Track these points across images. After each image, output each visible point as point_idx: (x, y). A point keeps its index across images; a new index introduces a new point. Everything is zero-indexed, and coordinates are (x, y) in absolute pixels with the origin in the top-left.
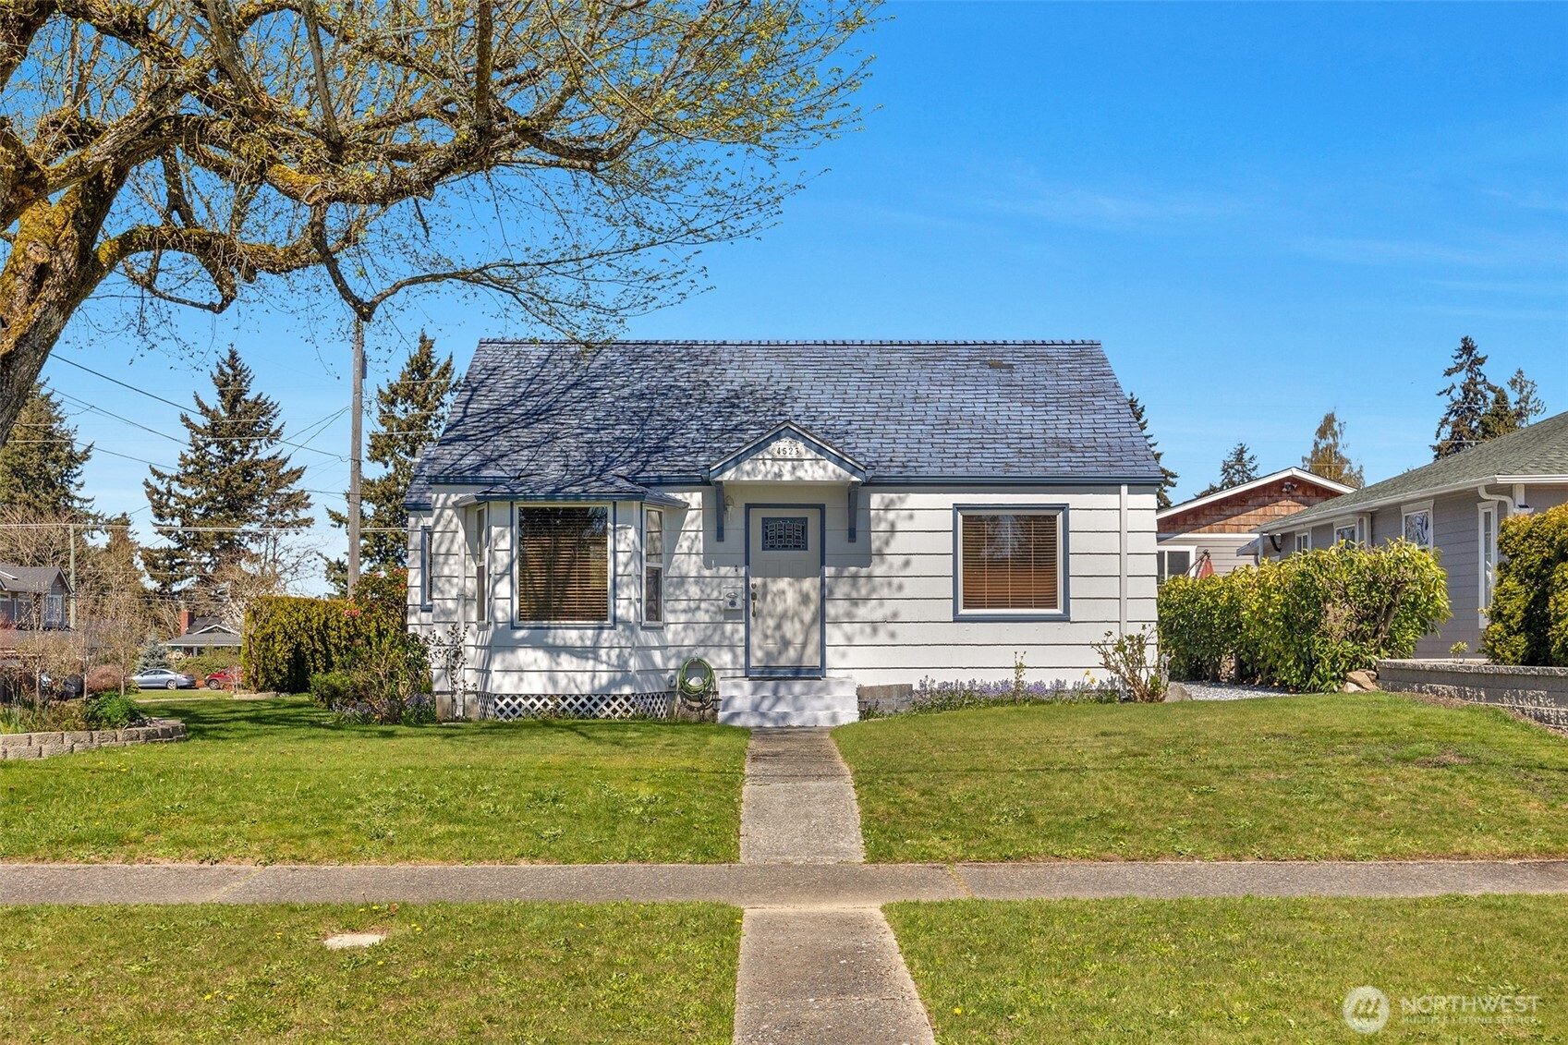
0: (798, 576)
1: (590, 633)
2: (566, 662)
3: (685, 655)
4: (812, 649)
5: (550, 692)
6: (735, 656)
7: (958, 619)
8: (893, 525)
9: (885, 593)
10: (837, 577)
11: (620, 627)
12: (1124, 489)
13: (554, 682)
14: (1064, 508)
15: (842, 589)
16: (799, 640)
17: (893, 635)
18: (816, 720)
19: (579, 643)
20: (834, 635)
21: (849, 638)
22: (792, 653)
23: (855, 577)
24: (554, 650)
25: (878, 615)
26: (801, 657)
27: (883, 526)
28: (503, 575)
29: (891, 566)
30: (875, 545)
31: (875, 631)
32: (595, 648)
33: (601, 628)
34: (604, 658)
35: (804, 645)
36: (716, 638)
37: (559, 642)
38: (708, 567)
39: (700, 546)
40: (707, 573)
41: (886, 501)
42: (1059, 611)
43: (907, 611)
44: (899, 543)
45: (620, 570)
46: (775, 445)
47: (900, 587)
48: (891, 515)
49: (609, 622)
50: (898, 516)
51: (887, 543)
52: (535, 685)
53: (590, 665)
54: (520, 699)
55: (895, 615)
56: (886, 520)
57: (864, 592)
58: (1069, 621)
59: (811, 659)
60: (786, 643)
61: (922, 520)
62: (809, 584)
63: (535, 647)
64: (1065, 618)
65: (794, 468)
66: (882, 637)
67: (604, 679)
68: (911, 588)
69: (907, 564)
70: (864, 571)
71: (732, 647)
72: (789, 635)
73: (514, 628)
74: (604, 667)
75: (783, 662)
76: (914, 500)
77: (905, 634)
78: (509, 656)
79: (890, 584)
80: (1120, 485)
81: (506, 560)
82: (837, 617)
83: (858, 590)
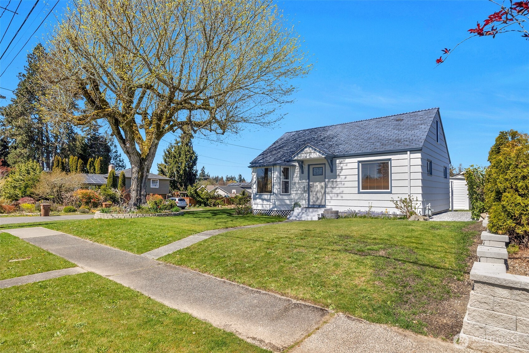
0: (320, 182)
1: (269, 196)
2: (265, 202)
3: (295, 201)
4: (323, 200)
5: (262, 209)
6: (306, 202)
7: (359, 193)
8: (342, 168)
9: (340, 186)
10: (328, 182)
11: (274, 195)
12: (408, 152)
13: (263, 207)
14: (390, 160)
15: (330, 185)
16: (321, 198)
17: (342, 197)
19: (267, 198)
20: (328, 197)
21: (331, 198)
22: (319, 201)
23: (333, 182)
24: (263, 200)
25: (338, 192)
26: (321, 202)
27: (340, 168)
28: (255, 183)
29: (342, 179)
30: (338, 173)
31: (338, 196)
32: (270, 199)
33: (271, 195)
34: (271, 202)
35: (322, 199)
36: (302, 197)
37: (264, 198)
38: (300, 180)
39: (299, 175)
40: (300, 181)
41: (340, 161)
42: (389, 190)
43: (346, 190)
44: (343, 172)
45: (274, 181)
46: (305, 150)
47: (344, 184)
48: (342, 165)
49: (272, 194)
50: (343, 165)
51: (341, 172)
52: (260, 207)
53: (269, 203)
54: (258, 210)
55: (343, 192)
56: (340, 166)
57: (335, 186)
58: (392, 193)
59: (323, 203)
60: (318, 199)
61: (350, 166)
62: (323, 184)
63: (260, 199)
64: (390, 193)
65: (309, 155)
66: (339, 198)
67: (271, 206)
68: (347, 184)
69: (346, 178)
70: (335, 180)
71: (305, 199)
72: (318, 197)
73: (257, 195)
74: (271, 204)
75: (317, 203)
76: (347, 160)
77: (345, 197)
78: (255, 201)
79: (341, 183)
81: (255, 180)
82: (328, 192)
83: (333, 185)
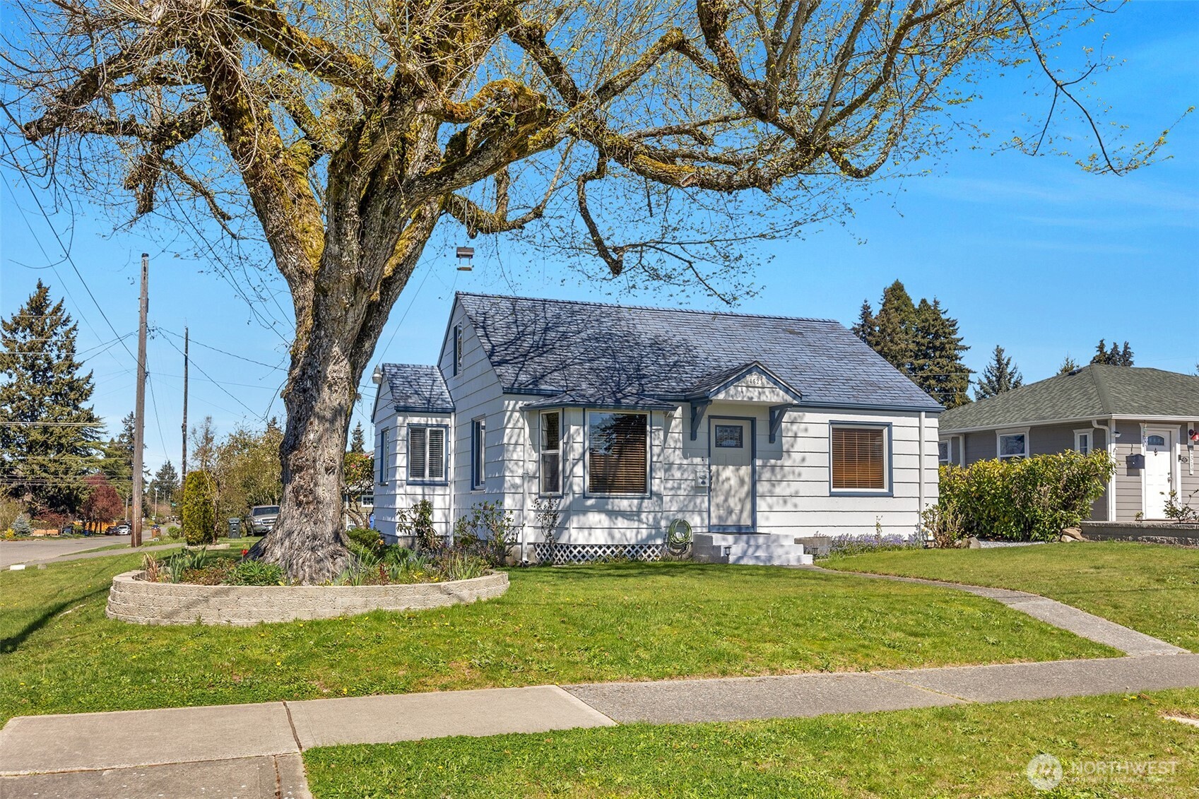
0: (738, 465)
1: (636, 501)
2: (621, 523)
3: (671, 518)
4: (746, 514)
5: (610, 543)
6: (702, 520)
7: (832, 495)
8: (796, 434)
9: (791, 478)
10: (764, 466)
11: (655, 498)
12: (923, 414)
13: (613, 538)
14: (889, 425)
15: (766, 475)
16: (739, 507)
17: (795, 506)
18: (789, 561)
19: (629, 509)
20: (762, 505)
21: (770, 507)
22: (734, 517)
23: (773, 467)
24: (613, 514)
25: (787, 492)
26: (739, 520)
27: (790, 434)
28: (579, 460)
29: (794, 461)
30: (785, 448)
31: (785, 502)
32: (639, 512)
33: (643, 498)
34: (645, 520)
35: (741, 511)
36: (691, 508)
37: (616, 508)
38: (686, 457)
39: (680, 445)
40: (685, 462)
41: (792, 418)
42: (885, 490)
43: (804, 489)
44: (801, 445)
45: (655, 459)
46: (748, 378)
47: (799, 475)
48: (795, 427)
49: (648, 494)
50: (798, 428)
51: (792, 446)
52: (600, 538)
53: (636, 525)
54: (588, 548)
55: (797, 492)
56: (792, 430)
57: (779, 477)
58: (892, 496)
59: (746, 520)
60: (730, 512)
61: (814, 429)
62: (745, 471)
63: (600, 511)
64: (890, 495)
65: (760, 393)
66: (789, 507)
67: (644, 533)
68: (806, 474)
69: (803, 460)
70: (779, 463)
71: (700, 512)
72: (732, 505)
73: (585, 497)
74: (645, 526)
75: (729, 522)
76: (809, 417)
77: (803, 503)
78: (582, 518)
79: (793, 473)
80: (920, 412)
81: (581, 450)
82: (763, 493)
83: (776, 476)
